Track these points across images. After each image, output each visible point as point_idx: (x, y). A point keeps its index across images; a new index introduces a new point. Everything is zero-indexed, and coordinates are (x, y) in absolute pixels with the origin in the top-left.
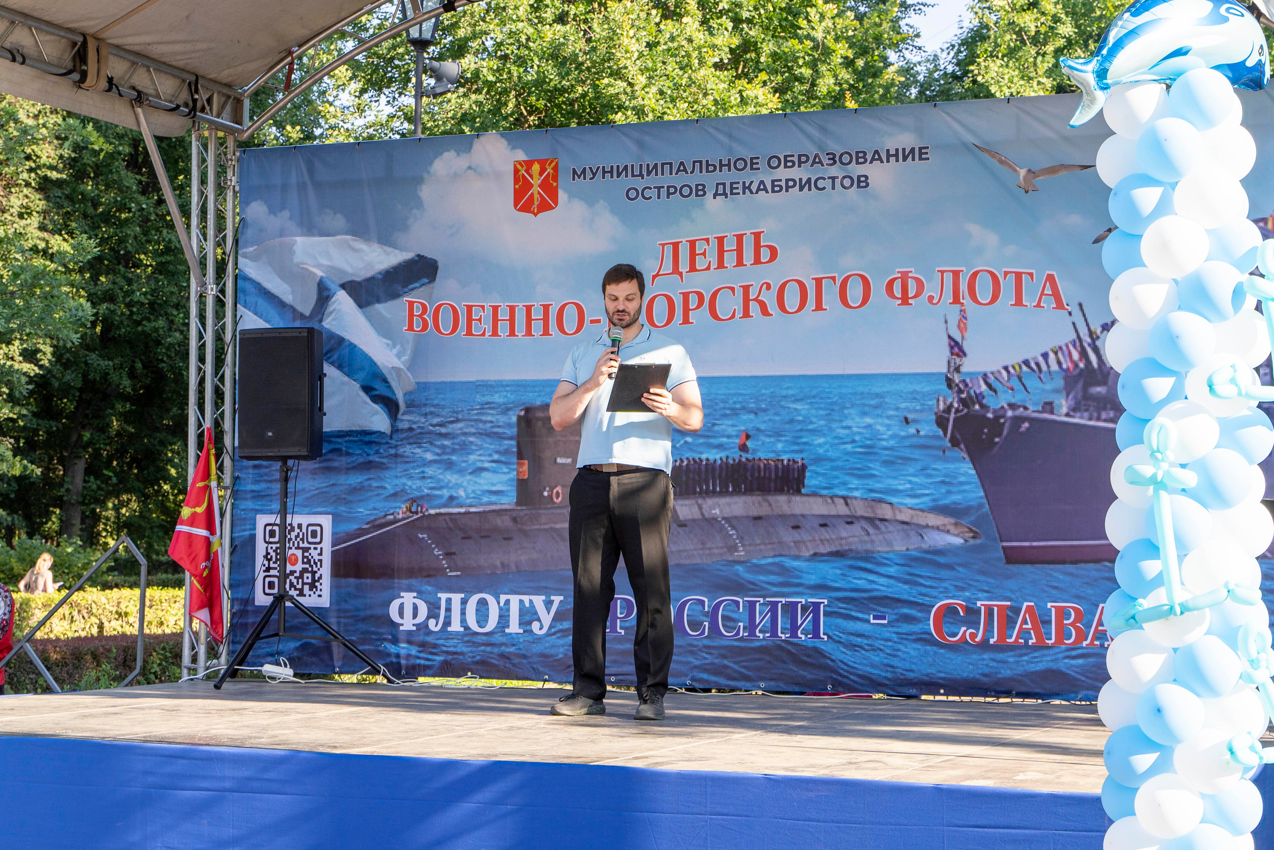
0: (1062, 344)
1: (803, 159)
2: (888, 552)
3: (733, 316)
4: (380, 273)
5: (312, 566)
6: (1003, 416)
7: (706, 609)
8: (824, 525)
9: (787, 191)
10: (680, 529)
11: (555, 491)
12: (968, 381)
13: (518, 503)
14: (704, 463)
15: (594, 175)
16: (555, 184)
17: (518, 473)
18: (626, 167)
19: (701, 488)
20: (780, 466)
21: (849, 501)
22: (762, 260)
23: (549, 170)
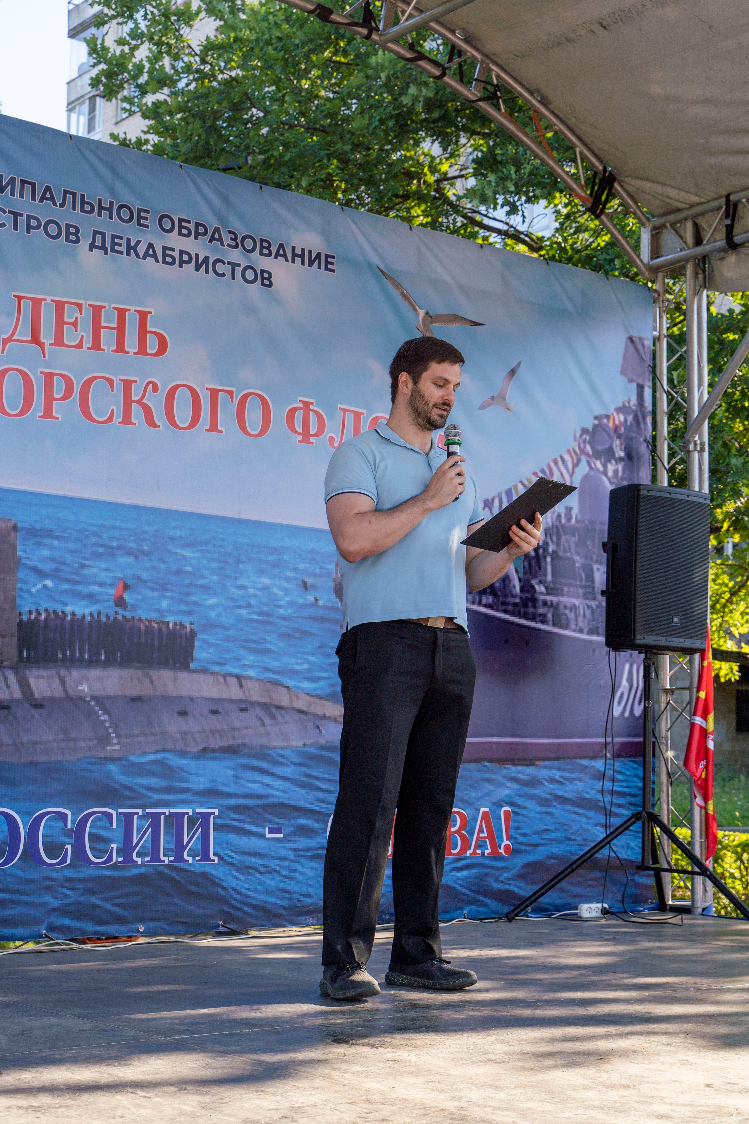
1: (201, 230)
2: (284, 748)
3: (110, 419)
7: (69, 827)
8: (214, 712)
10: (34, 712)
14: (69, 618)
19: (64, 654)
20: (165, 630)
21: (243, 682)
22: (149, 351)
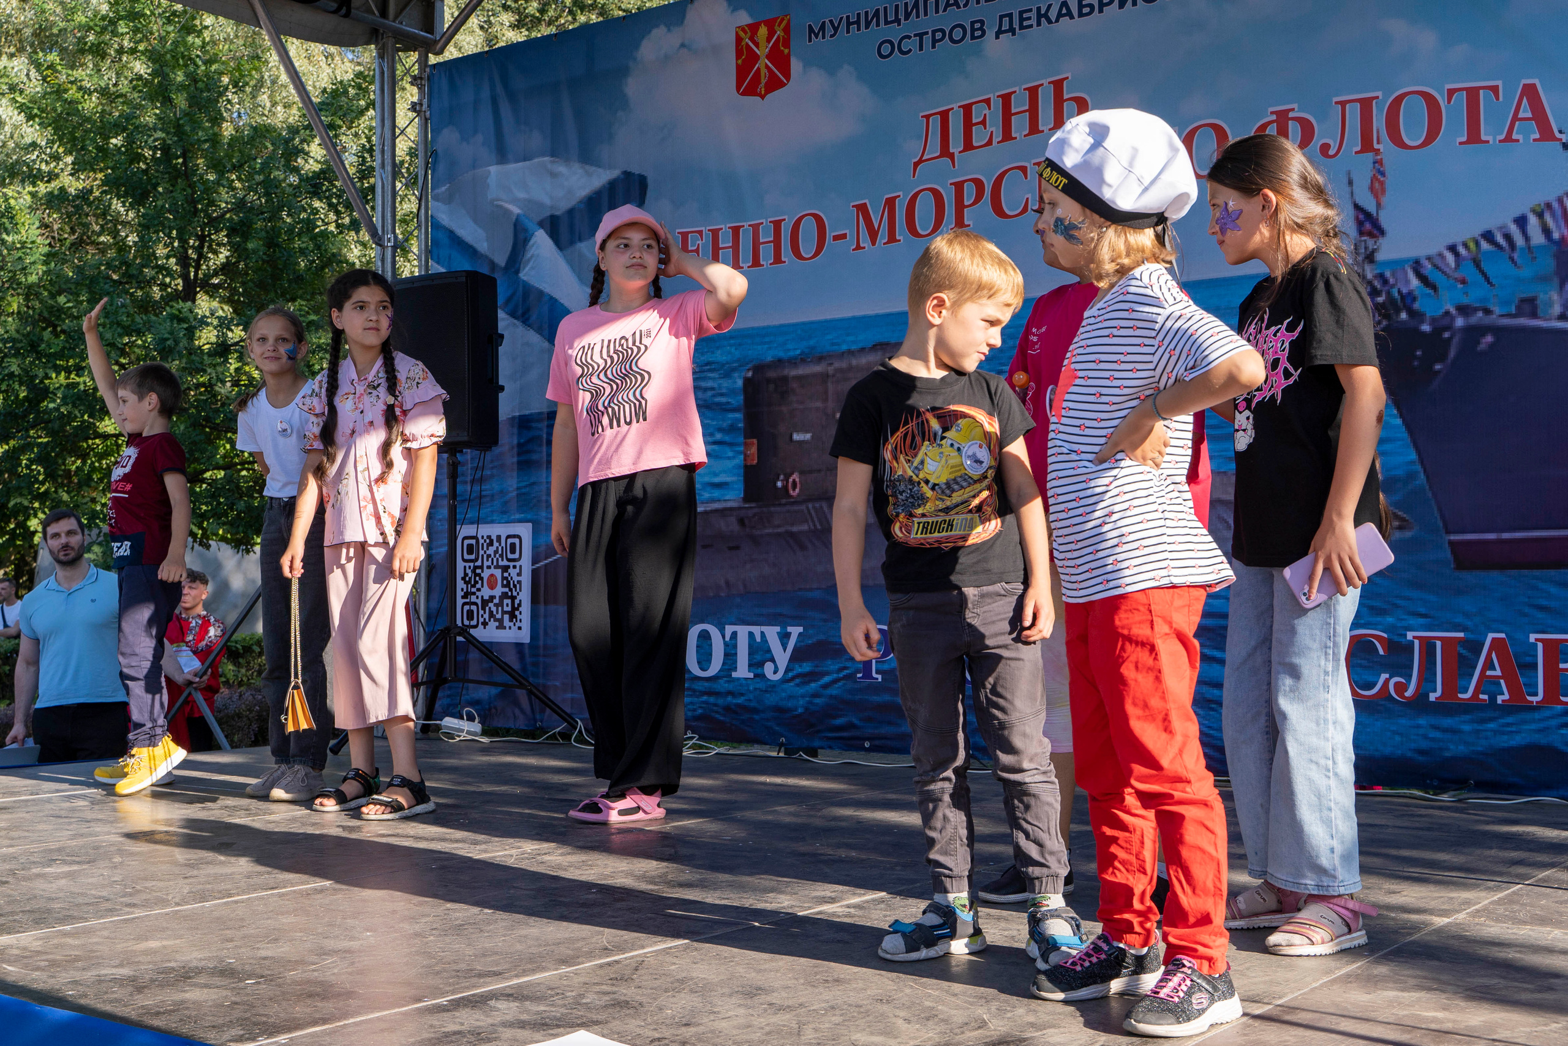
0: (1551, 198)
4: (580, 202)
5: (511, 590)
6: (1448, 328)
9: (1101, 11)
11: (791, 480)
12: (1388, 274)
13: (746, 499)
15: (836, 29)
16: (786, 51)
17: (746, 456)
18: (878, 11)
23: (779, 32)
